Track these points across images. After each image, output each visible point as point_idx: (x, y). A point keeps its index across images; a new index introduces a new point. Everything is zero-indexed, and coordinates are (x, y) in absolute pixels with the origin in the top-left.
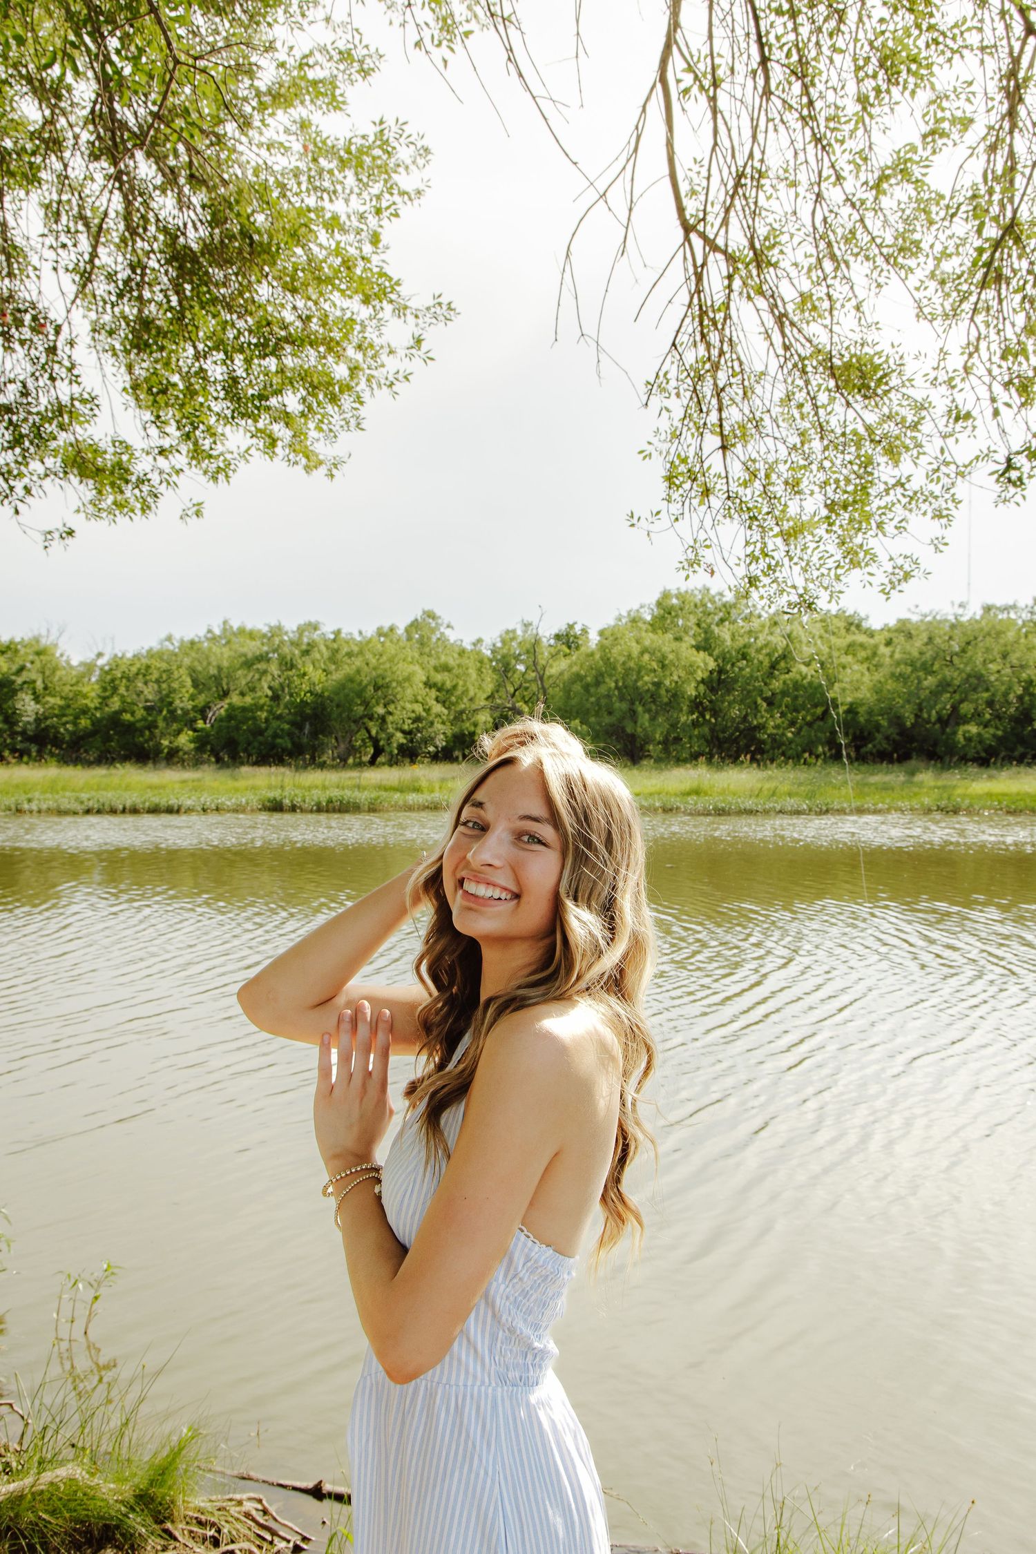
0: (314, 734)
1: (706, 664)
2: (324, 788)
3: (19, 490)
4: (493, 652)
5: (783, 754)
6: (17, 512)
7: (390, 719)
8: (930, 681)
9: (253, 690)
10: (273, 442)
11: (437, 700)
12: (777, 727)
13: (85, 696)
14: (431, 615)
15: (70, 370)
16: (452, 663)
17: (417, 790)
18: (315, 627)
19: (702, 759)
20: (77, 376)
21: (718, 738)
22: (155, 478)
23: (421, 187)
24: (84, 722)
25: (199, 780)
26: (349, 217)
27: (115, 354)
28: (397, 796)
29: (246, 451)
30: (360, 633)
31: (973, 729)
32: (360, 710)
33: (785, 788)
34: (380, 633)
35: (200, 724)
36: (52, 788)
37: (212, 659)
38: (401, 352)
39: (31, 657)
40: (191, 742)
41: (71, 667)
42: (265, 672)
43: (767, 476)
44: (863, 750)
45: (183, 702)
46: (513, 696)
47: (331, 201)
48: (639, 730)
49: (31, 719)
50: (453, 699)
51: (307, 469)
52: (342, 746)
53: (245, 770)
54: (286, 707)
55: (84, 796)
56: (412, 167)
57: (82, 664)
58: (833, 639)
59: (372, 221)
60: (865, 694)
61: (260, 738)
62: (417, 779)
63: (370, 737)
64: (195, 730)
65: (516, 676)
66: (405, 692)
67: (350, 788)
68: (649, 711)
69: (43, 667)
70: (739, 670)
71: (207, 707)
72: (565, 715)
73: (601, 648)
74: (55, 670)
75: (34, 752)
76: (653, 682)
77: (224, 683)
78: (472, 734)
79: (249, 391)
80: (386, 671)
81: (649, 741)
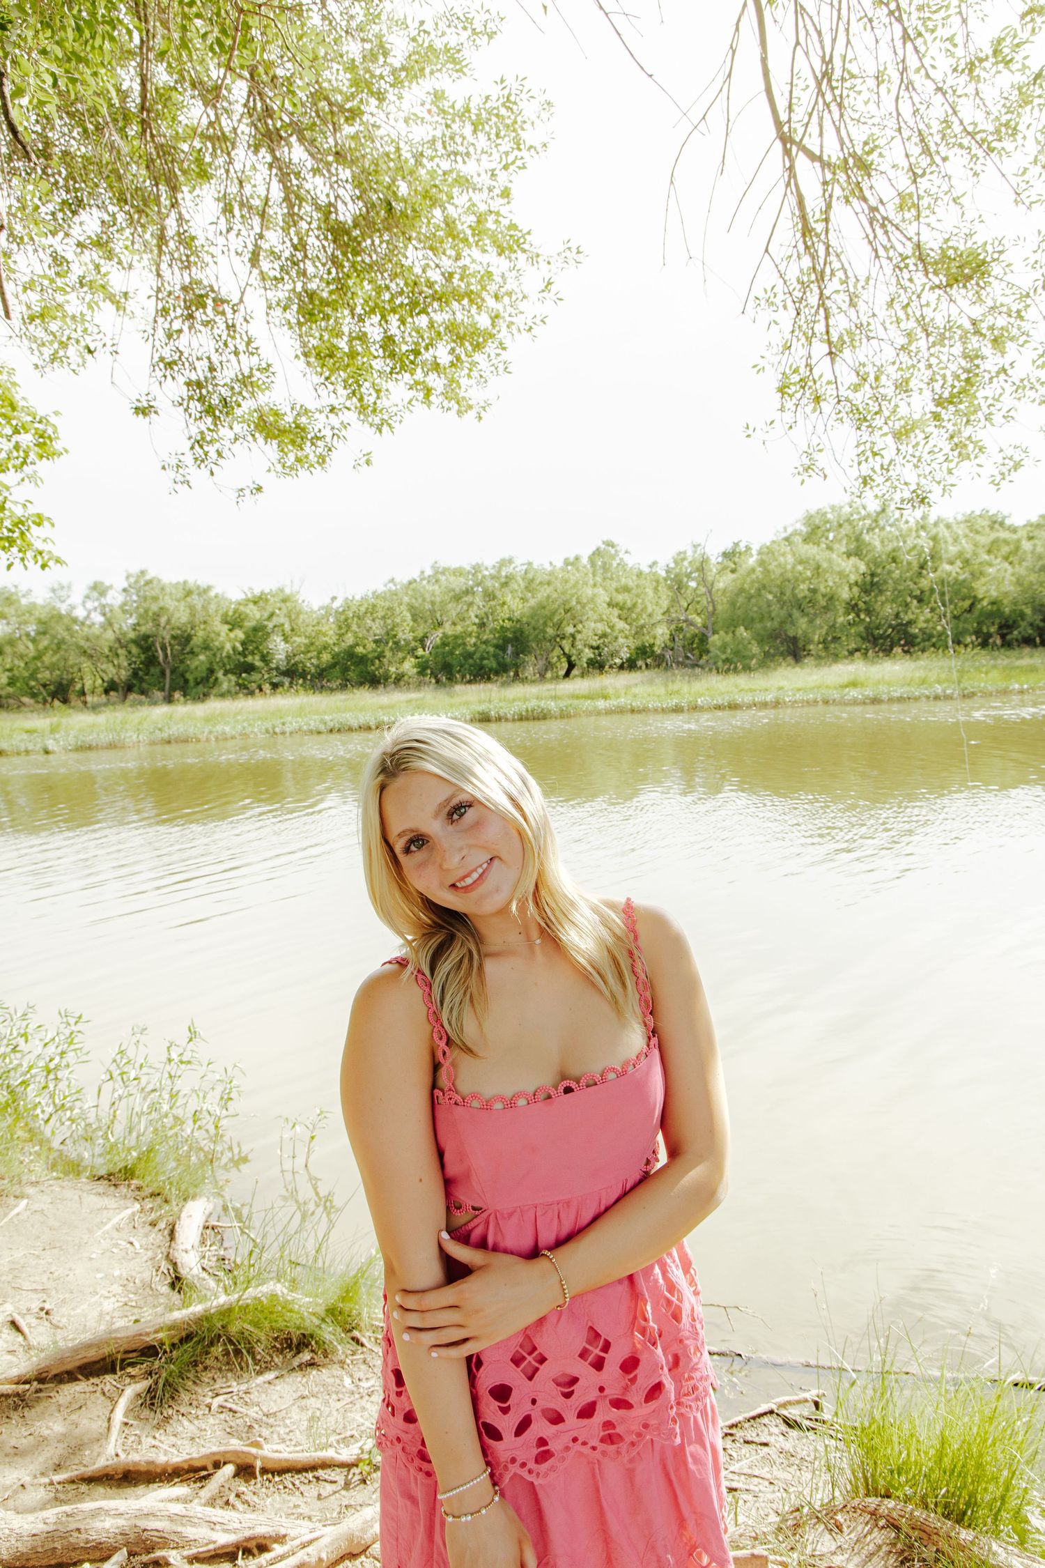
0: (516, 654)
1: (857, 569)
2: (526, 700)
3: (212, 455)
4: (667, 572)
5: (934, 645)
7: (579, 637)
9: (465, 621)
10: (428, 392)
11: (620, 617)
12: (927, 621)
13: (325, 635)
14: (610, 544)
15: (248, 343)
16: (631, 584)
17: (605, 697)
18: (510, 561)
19: (857, 654)
20: (256, 349)
21: (873, 635)
22: (327, 434)
24: (326, 657)
25: (422, 699)
27: (290, 328)
28: (588, 703)
29: (410, 402)
30: (551, 564)
32: (550, 631)
33: (933, 676)
34: (567, 562)
35: (420, 652)
36: (301, 712)
37: (427, 596)
38: (533, 297)
39: (279, 605)
40: (414, 667)
41: (312, 612)
42: (471, 604)
44: (1009, 637)
45: (405, 634)
46: (687, 610)
47: (465, 162)
48: (800, 632)
49: (282, 657)
50: (634, 616)
51: (459, 413)
52: (541, 663)
53: (459, 688)
54: (491, 632)
55: (327, 718)
56: (537, 123)
57: (321, 608)
58: (978, 537)
60: (1009, 587)
61: (471, 661)
62: (604, 688)
63: (564, 654)
64: (417, 657)
65: (689, 592)
66: (590, 613)
67: (546, 698)
68: (807, 615)
69: (290, 612)
70: (890, 572)
71: (425, 637)
72: (732, 625)
73: (762, 563)
74: (299, 613)
75: (287, 684)
76: (809, 590)
77: (438, 615)
78: (652, 646)
79: (404, 348)
80: (572, 596)
81: (809, 641)
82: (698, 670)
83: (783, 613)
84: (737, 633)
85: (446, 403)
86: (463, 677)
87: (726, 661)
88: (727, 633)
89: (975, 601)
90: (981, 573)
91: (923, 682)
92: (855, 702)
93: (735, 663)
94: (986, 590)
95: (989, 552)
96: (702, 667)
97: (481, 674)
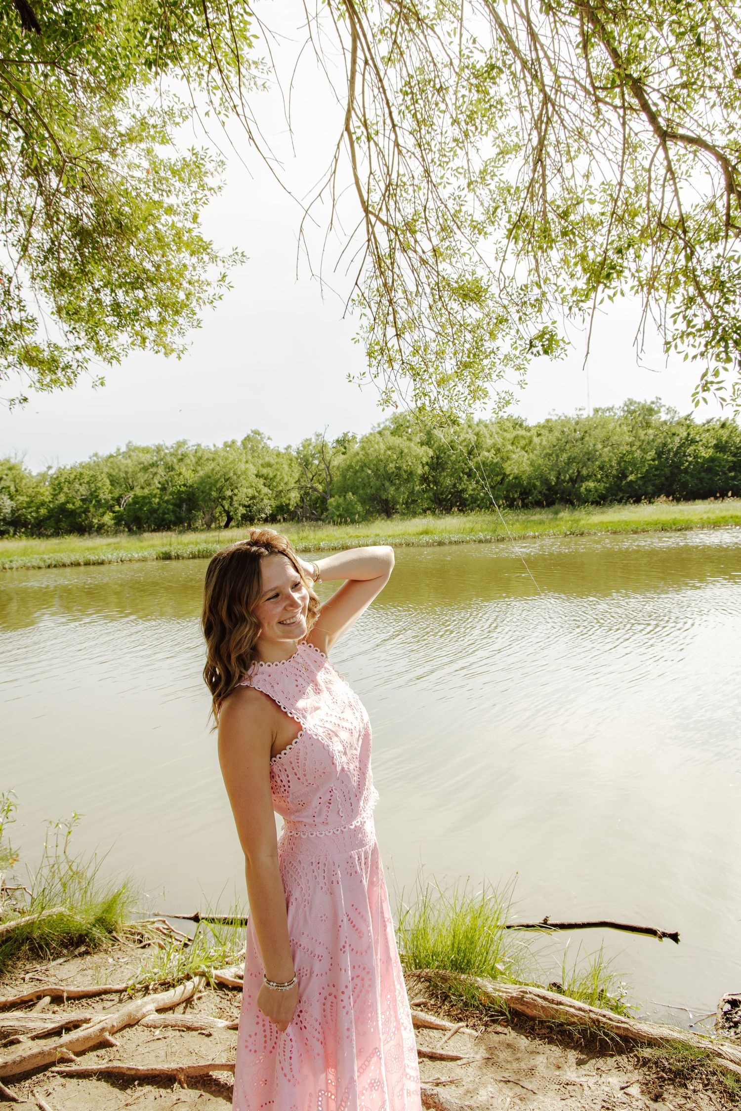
0: (189, 511)
1: (427, 454)
2: (197, 543)
4: (298, 453)
5: (478, 506)
7: (235, 498)
8: (564, 457)
9: (149, 485)
10: (144, 339)
11: (264, 485)
12: (473, 490)
13: (42, 495)
14: (256, 432)
15: (19, 303)
16: (272, 461)
18: (184, 442)
19: (428, 512)
20: (24, 306)
21: (439, 499)
22: (74, 364)
23: (221, 184)
24: (43, 511)
25: (118, 543)
26: (178, 206)
27: (46, 291)
30: (214, 446)
31: (591, 484)
32: (214, 494)
33: (478, 526)
34: (226, 445)
35: (117, 508)
36: (25, 553)
37: (122, 468)
38: (214, 284)
39: (6, 472)
40: (112, 519)
41: (32, 477)
42: (155, 474)
43: (425, 350)
44: (526, 501)
45: (105, 494)
46: (312, 480)
47: (168, 196)
48: (390, 496)
49: (9, 511)
50: (275, 484)
51: (166, 354)
52: (207, 517)
53: (146, 535)
54: (170, 494)
55: (46, 557)
56: (215, 173)
57: (39, 474)
58: (505, 434)
59: (193, 208)
60: (526, 468)
61: (155, 515)
63: (225, 510)
64: (114, 512)
65: (313, 467)
66: (244, 482)
67: (213, 542)
68: (395, 484)
69: (14, 477)
70: (449, 456)
71: (120, 497)
72: (343, 491)
73: (363, 448)
74: (22, 479)
75: (12, 531)
76: (396, 467)
77: (130, 481)
78: (288, 505)
79: (127, 311)
80: (230, 469)
81: (397, 503)
82: (320, 523)
83: (378, 483)
84: (347, 497)
85: (156, 348)
86: (149, 526)
87: (340, 516)
88: (340, 497)
89: (505, 476)
90: (508, 458)
91: (472, 530)
92: (428, 545)
93: (346, 517)
94: (511, 469)
95: (513, 444)
96: (323, 521)
97: (162, 524)
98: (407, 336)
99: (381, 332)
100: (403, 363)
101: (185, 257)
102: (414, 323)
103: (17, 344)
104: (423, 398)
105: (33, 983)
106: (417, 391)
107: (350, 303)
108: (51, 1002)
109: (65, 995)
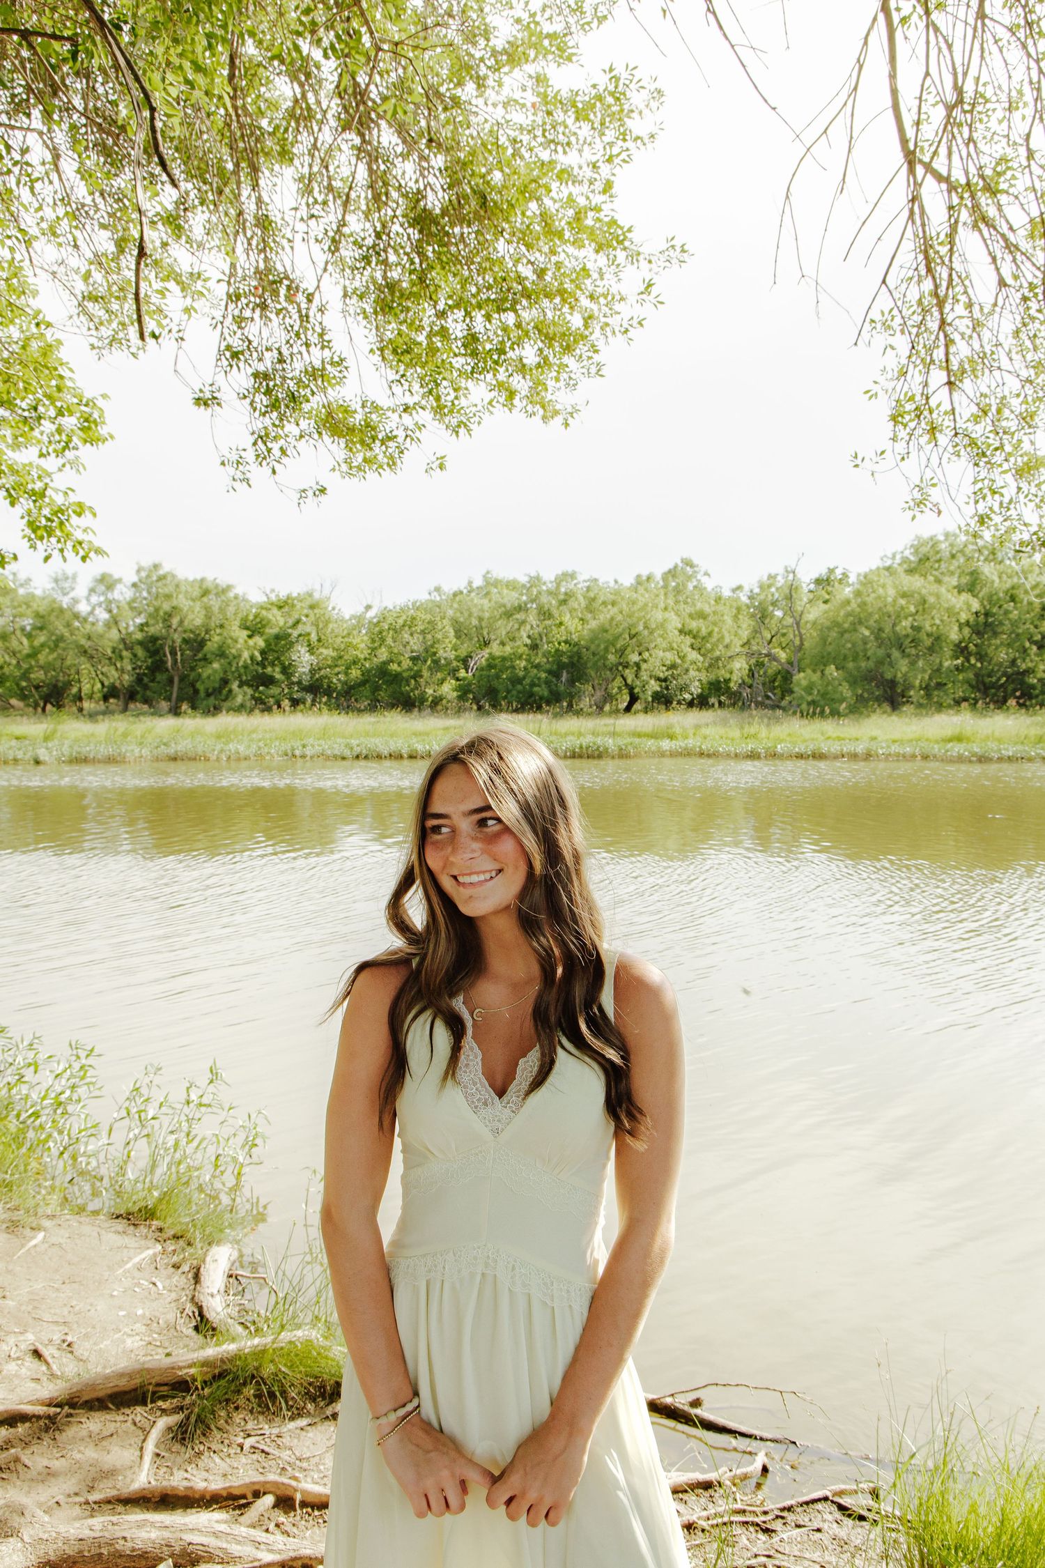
0: (572, 682)
1: (969, 606)
2: (580, 734)
3: (276, 452)
4: (751, 598)
6: (274, 472)
7: (644, 666)
9: (513, 639)
10: (512, 394)
11: (692, 647)
13: (356, 648)
14: (687, 563)
15: (321, 335)
16: (707, 609)
17: (671, 737)
18: (572, 576)
19: (964, 705)
20: (329, 342)
21: (984, 684)
22: (401, 434)
23: (655, 130)
24: (355, 673)
25: (461, 727)
26: (580, 168)
27: (366, 318)
28: (651, 742)
29: (490, 403)
30: (616, 582)
32: (612, 658)
34: (637, 581)
35: (462, 673)
36: (324, 734)
37: (474, 610)
38: (632, 299)
39: (305, 611)
40: (455, 690)
41: (343, 620)
42: (523, 622)
43: (999, 411)
45: (446, 652)
46: (770, 642)
47: (565, 153)
48: (899, 675)
49: (306, 670)
50: (709, 646)
51: (544, 419)
52: (599, 694)
54: (544, 655)
55: (354, 742)
56: (646, 112)
57: (353, 617)
59: (605, 170)
61: (519, 687)
62: (670, 727)
63: (626, 685)
64: (458, 679)
65: (773, 622)
66: (659, 640)
67: (604, 734)
68: (909, 656)
69: (317, 620)
70: (1007, 612)
71: (469, 656)
72: (821, 662)
73: (858, 594)
74: (327, 622)
75: (309, 701)
76: (912, 627)
77: (485, 633)
78: (727, 681)
79: (488, 347)
80: (639, 619)
81: (911, 687)
82: (779, 712)
83: (881, 652)
84: (827, 672)
85: (530, 408)
86: (510, 703)
87: (813, 703)
88: (814, 671)
91: (1041, 739)
92: (960, 759)
93: (822, 706)
96: (784, 709)
97: (529, 701)
98: (967, 384)
99: (919, 379)
100: (956, 434)
101: (588, 256)
102: (982, 362)
103: (316, 402)
104: (989, 498)
105: (255, 1457)
106: (980, 485)
107: (867, 326)
108: (276, 1506)
109: (298, 1497)
